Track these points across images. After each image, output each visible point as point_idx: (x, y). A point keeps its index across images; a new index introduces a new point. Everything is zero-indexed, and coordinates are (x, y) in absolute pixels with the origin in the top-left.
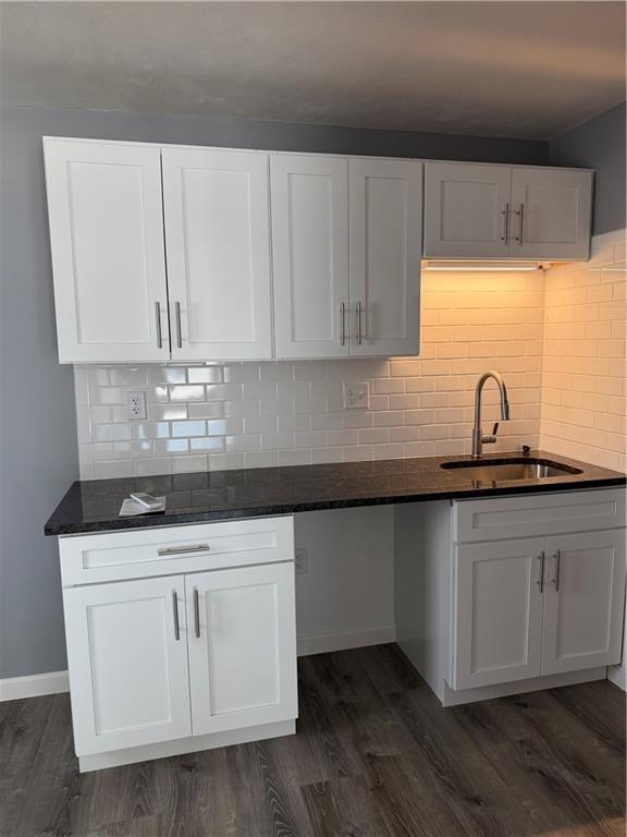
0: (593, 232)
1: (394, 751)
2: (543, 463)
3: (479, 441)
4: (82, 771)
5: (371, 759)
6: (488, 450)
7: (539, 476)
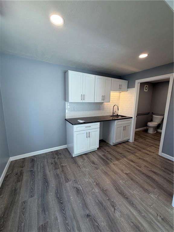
0: (128, 88)
1: (110, 150)
2: (121, 116)
3: (113, 113)
4: (73, 157)
5: (108, 151)
6: (114, 114)
7: (120, 118)
